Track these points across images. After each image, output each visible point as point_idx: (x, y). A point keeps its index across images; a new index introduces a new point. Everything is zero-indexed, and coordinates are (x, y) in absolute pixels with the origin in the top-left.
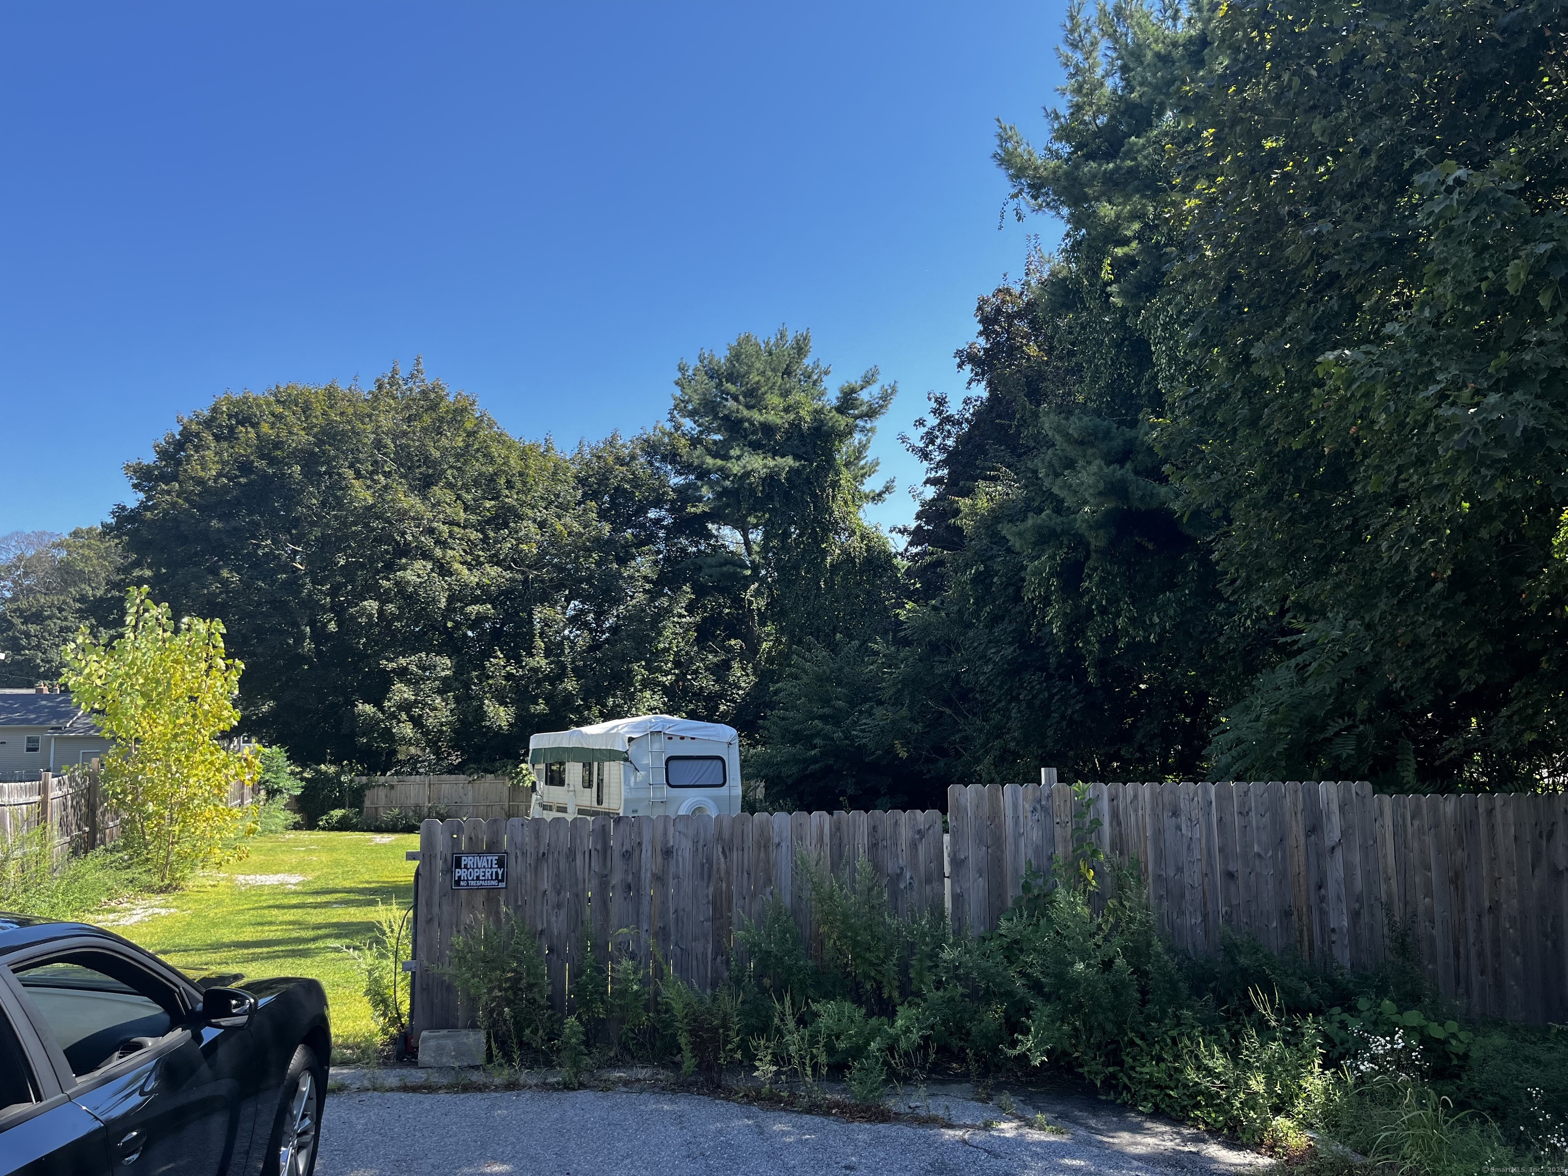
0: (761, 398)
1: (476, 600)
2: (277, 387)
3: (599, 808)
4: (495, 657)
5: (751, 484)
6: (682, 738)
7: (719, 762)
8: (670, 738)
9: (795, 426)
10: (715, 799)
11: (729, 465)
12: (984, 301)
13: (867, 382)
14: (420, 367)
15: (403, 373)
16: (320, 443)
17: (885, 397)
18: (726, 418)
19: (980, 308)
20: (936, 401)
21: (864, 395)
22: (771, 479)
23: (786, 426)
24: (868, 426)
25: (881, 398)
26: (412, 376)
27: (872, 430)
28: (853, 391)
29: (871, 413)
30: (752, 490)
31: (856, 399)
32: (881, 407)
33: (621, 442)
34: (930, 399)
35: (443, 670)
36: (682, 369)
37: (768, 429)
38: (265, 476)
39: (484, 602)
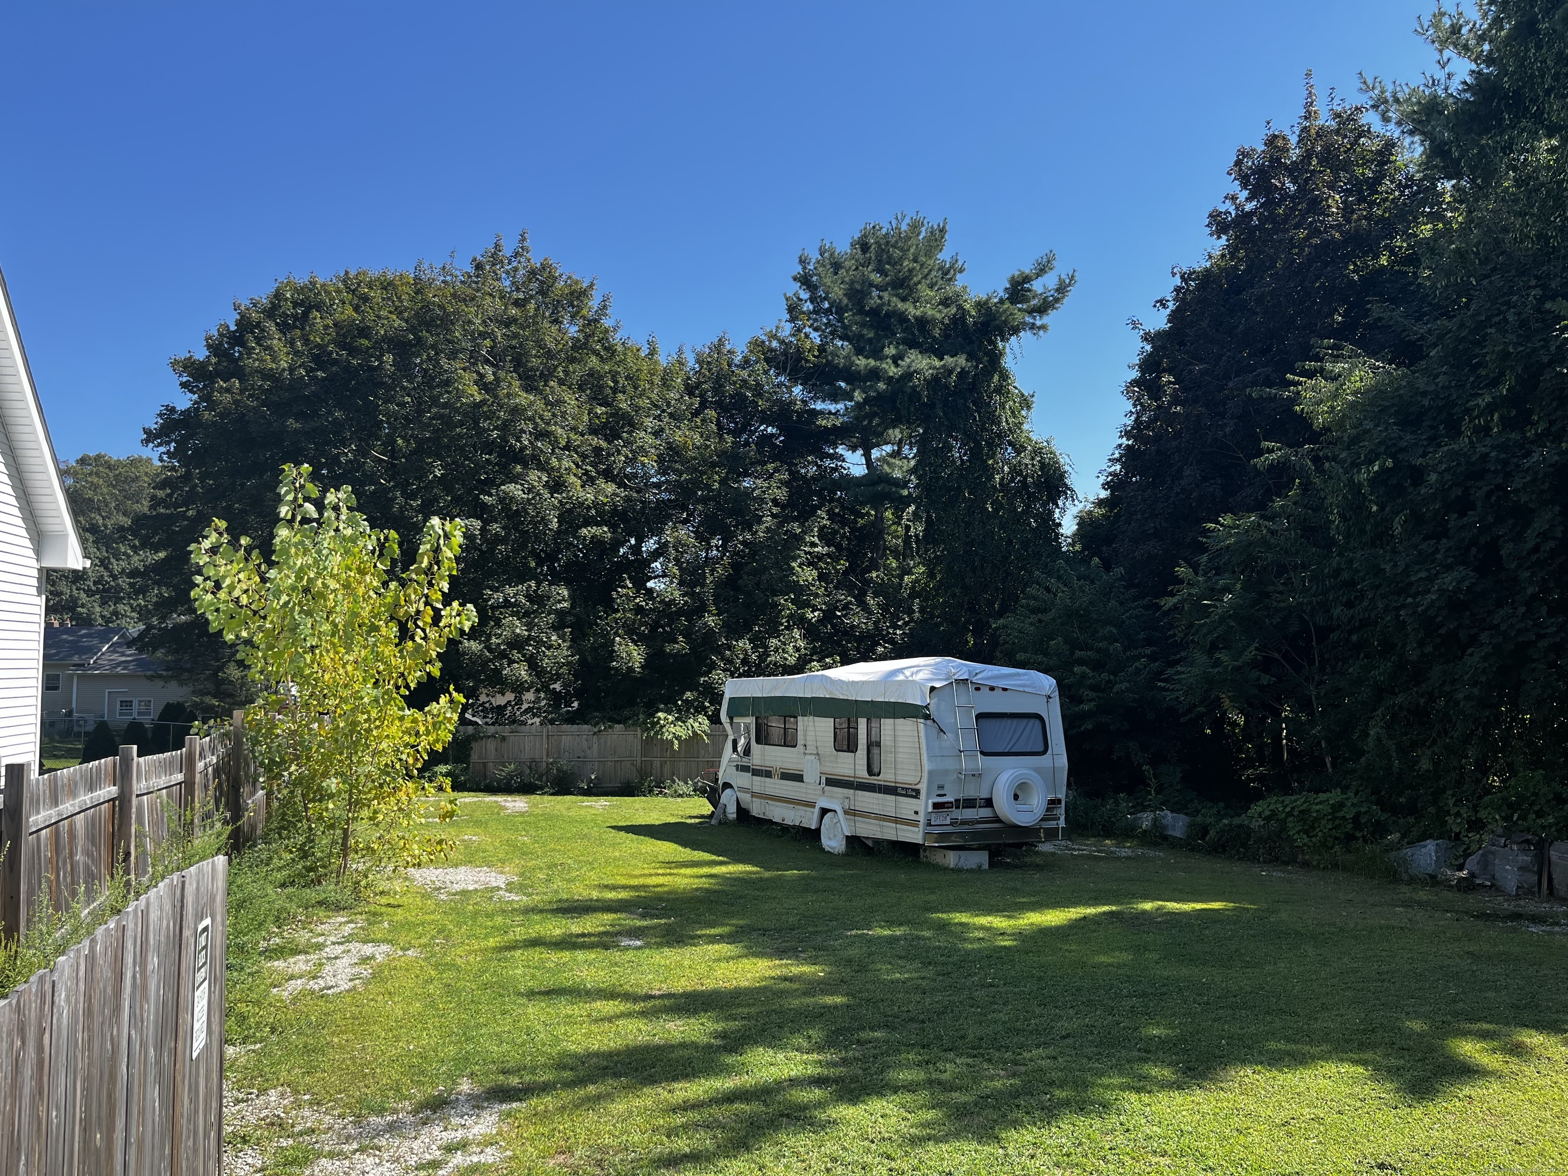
0: (912, 289)
1: (588, 522)
2: (347, 273)
3: (873, 780)
4: (625, 587)
5: (914, 387)
6: (992, 689)
7: (1037, 723)
8: (978, 689)
9: (959, 320)
10: (1038, 770)
11: (884, 366)
12: (1244, 154)
13: (1042, 270)
14: (525, 244)
15: (507, 251)
16: (412, 329)
17: (1062, 289)
18: (875, 312)
19: (1238, 163)
20: (1182, 277)
21: (1037, 286)
22: (935, 382)
23: (947, 321)
24: (1038, 323)
25: (1057, 290)
26: (517, 254)
27: (1043, 327)
28: (1027, 279)
29: (1043, 308)
30: (915, 394)
31: (1029, 290)
32: (1057, 300)
33: (728, 347)
34: (1174, 274)
35: (559, 602)
36: (803, 261)
37: (923, 323)
38: (348, 368)
39: (598, 524)
